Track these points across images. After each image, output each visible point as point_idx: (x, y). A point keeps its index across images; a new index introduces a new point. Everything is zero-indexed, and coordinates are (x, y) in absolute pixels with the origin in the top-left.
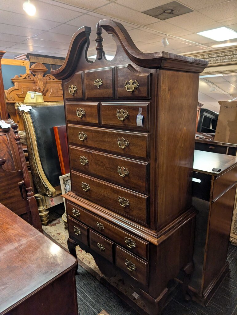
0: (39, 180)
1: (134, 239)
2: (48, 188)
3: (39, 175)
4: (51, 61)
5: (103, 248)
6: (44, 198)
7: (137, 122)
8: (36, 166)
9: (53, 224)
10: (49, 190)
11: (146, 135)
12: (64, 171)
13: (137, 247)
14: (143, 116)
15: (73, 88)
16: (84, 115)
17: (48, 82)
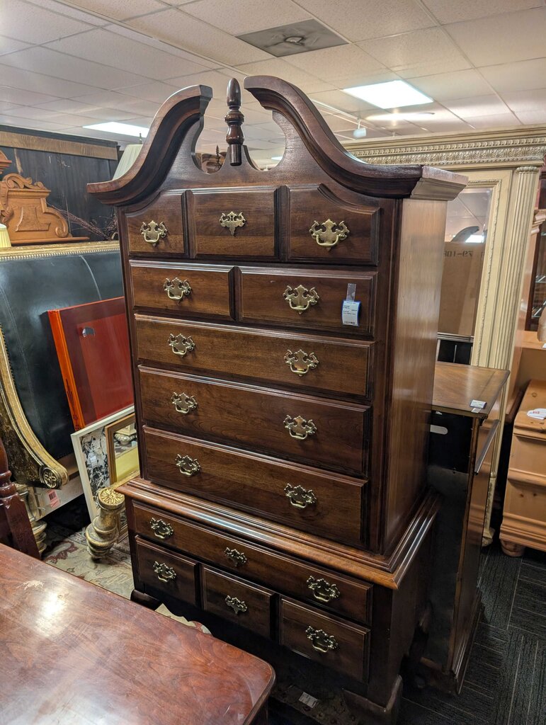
0: (19, 448)
1: (332, 581)
2: (46, 466)
3: (20, 436)
4: (16, 140)
5: (243, 606)
6: (32, 493)
7: (344, 315)
8: (9, 413)
9: (59, 554)
10: (49, 471)
11: (365, 345)
12: (81, 421)
13: (340, 597)
14: (358, 304)
15: (156, 228)
16: (188, 296)
17: (12, 193)
